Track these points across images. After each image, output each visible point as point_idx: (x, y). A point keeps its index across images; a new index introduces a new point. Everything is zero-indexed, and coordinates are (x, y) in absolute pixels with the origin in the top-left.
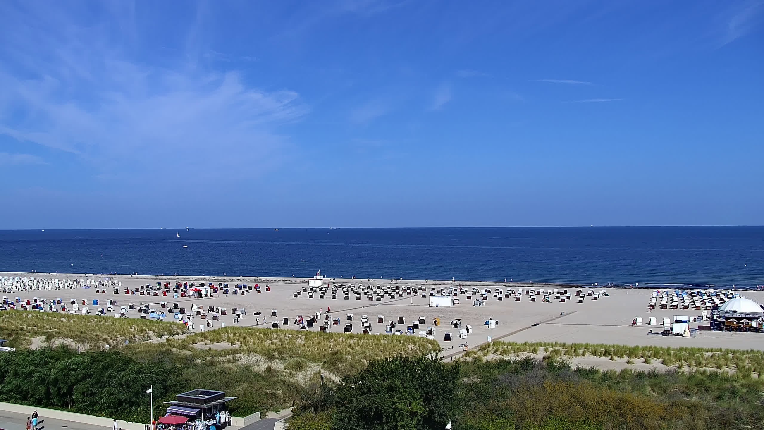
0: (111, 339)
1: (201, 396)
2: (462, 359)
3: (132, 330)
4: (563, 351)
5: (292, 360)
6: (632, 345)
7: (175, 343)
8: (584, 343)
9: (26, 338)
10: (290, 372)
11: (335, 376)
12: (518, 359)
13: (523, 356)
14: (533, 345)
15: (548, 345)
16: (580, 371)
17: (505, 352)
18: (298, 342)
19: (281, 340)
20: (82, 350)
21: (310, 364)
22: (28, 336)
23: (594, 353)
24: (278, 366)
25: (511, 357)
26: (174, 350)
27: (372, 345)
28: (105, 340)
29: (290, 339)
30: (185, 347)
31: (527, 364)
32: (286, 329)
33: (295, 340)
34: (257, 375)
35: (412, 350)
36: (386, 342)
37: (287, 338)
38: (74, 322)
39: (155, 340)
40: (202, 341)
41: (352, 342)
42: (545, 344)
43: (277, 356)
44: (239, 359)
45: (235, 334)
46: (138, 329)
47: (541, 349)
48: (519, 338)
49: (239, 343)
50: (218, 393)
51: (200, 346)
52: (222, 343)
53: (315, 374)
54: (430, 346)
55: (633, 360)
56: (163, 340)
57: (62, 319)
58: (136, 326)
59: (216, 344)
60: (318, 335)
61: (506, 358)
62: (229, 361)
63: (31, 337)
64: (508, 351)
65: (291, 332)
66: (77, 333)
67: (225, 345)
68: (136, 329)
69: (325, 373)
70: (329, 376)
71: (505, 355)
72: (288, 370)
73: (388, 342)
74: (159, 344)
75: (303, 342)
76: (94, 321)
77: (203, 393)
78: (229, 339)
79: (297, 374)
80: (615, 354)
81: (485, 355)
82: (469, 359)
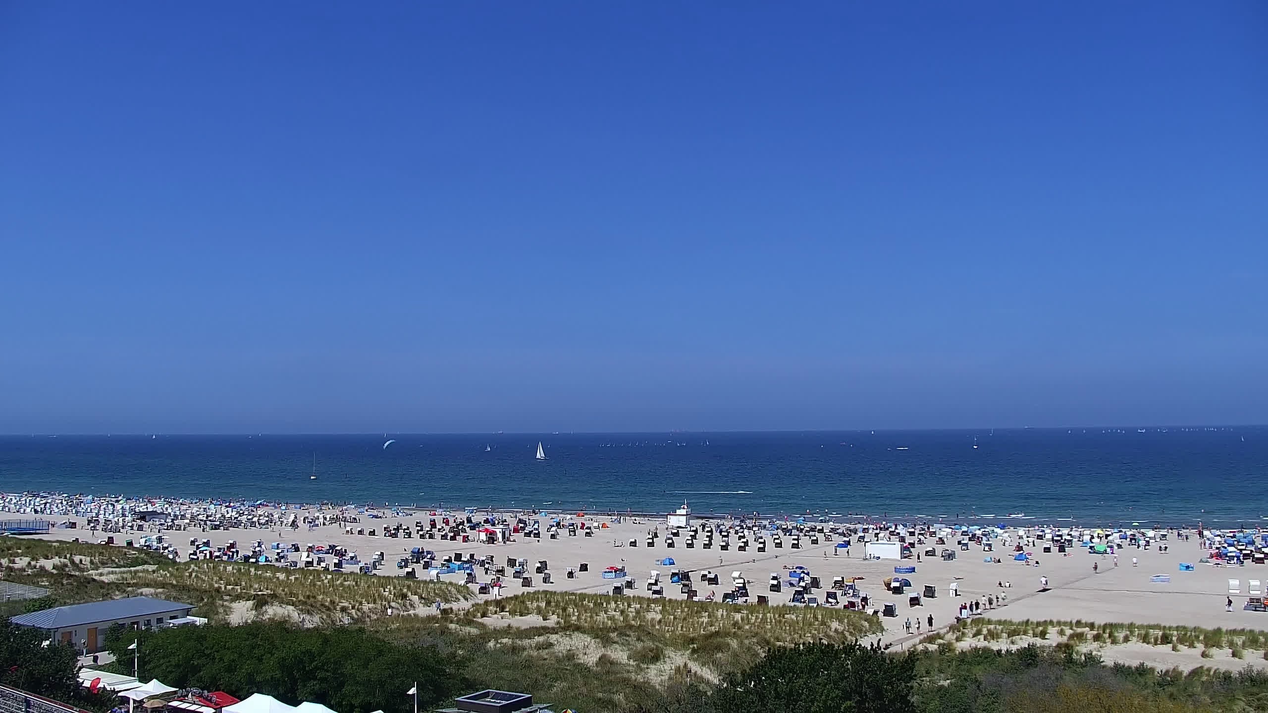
0: (353, 608)
1: (493, 700)
2: (920, 647)
3: (387, 594)
4: (1090, 634)
5: (640, 645)
6: (1210, 626)
7: (454, 616)
8: (1127, 622)
9: (225, 603)
10: (638, 665)
11: (709, 673)
12: (1014, 648)
13: (1023, 642)
14: (1038, 624)
15: (1065, 624)
16: (1119, 670)
17: (993, 635)
18: (650, 616)
19: (622, 612)
20: (308, 625)
21: (669, 652)
22: (226, 601)
23: (1145, 639)
24: (619, 655)
25: (1002, 645)
26: (452, 626)
27: (771, 622)
28: (344, 609)
29: (638, 612)
30: (470, 623)
31: (1029, 656)
32: (632, 596)
33: (646, 613)
34: (584, 669)
35: (836, 630)
36: (793, 617)
37: (633, 610)
38: (296, 579)
39: (422, 611)
40: (496, 613)
41: (738, 616)
42: (1059, 623)
43: (616, 639)
44: (556, 642)
45: (548, 603)
46: (395, 594)
47: (1052, 631)
48: (1015, 613)
49: (555, 617)
50: (523, 696)
51: (494, 621)
52: (529, 616)
53: (678, 670)
54: (866, 624)
55: (1214, 651)
56: (433, 611)
57: (278, 575)
58: (392, 588)
59: (518, 617)
60: (684, 606)
61: (995, 646)
62: (539, 647)
63: (232, 601)
64: (997, 634)
65: (640, 600)
66: (301, 598)
67: (533, 620)
68: (393, 593)
69: (694, 667)
70: (699, 672)
71: (992, 641)
72: (634, 661)
73: (797, 617)
74: (428, 617)
75: (659, 617)
76: (326, 578)
77: (496, 696)
78: (539, 611)
79: (647, 668)
80: (1181, 641)
81: (958, 639)
82: (932, 647)
